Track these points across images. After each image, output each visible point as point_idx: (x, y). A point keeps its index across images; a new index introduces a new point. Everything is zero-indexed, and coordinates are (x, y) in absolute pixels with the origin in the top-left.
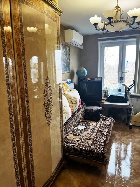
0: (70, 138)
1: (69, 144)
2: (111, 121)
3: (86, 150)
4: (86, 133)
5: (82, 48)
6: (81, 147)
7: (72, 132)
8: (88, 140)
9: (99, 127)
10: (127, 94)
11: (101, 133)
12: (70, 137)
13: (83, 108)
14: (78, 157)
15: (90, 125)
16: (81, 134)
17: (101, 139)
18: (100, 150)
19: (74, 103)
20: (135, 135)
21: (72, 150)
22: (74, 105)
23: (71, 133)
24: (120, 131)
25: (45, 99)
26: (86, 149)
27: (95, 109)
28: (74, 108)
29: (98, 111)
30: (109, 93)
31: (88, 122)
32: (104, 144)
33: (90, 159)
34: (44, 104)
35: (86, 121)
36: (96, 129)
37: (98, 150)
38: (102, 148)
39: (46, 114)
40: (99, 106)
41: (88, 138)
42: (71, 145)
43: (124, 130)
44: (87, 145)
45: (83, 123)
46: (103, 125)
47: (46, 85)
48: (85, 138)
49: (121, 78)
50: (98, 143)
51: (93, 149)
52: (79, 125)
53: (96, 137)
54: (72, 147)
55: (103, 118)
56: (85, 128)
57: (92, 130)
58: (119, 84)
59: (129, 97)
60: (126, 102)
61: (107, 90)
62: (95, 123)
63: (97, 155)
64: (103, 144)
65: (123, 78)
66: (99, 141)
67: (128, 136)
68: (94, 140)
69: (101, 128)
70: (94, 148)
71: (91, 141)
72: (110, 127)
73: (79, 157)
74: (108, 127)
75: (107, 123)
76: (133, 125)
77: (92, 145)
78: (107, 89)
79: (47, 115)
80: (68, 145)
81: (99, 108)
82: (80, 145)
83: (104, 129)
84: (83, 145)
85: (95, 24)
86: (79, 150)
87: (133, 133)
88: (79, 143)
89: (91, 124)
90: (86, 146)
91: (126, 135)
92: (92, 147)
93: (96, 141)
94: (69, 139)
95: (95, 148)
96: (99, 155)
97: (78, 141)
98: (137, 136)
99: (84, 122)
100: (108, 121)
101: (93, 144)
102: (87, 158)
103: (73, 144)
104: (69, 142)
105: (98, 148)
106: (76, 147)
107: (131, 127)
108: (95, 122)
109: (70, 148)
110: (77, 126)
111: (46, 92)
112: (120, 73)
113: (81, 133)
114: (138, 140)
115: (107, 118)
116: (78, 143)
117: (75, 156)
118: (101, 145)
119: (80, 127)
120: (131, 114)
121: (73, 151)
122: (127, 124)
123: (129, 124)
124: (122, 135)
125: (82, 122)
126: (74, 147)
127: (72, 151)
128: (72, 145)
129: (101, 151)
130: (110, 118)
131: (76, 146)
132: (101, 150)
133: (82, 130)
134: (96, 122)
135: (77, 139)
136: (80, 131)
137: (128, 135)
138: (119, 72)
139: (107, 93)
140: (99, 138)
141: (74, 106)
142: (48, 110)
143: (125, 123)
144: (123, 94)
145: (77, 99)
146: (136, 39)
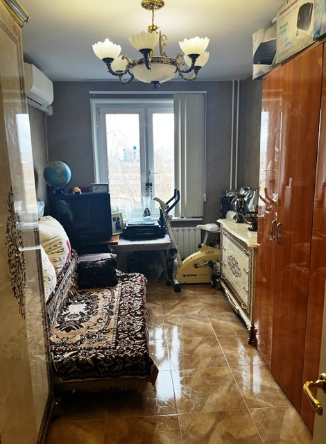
0: (58, 340)
1: (62, 355)
2: (141, 281)
3: (107, 359)
4: (93, 319)
5: (50, 112)
6: (94, 355)
7: (58, 325)
8: (104, 333)
9: (121, 300)
10: (165, 220)
11: (129, 313)
12: (57, 337)
13: (74, 262)
14: (89, 379)
15: (98, 299)
16: (82, 324)
17: (132, 325)
18: (138, 350)
19: (56, 250)
20: (188, 304)
21: (71, 367)
22: (56, 256)
23: (57, 327)
24: (159, 300)
25: (10, 246)
26: (106, 356)
27: (102, 260)
28: (58, 263)
29: (111, 263)
30: (124, 220)
31: (89, 294)
32: (144, 335)
33: (120, 376)
34: (10, 261)
35: (85, 292)
36: (115, 304)
37: (133, 351)
38: (141, 345)
39: (14, 289)
40: (108, 251)
41: (103, 329)
42: (66, 355)
43: (166, 297)
44: (105, 345)
45: (80, 298)
46: (127, 293)
47: (9, 211)
48: (97, 331)
49: (148, 186)
50: (129, 336)
51: (122, 353)
52: (70, 304)
53: (119, 322)
54: (71, 360)
55: (122, 278)
56: (88, 308)
57: (106, 311)
58: (144, 198)
59: (169, 225)
60: (163, 237)
61: (121, 214)
62: (107, 293)
63: (135, 362)
64: (140, 336)
65: (151, 185)
66: (130, 331)
67: (177, 308)
68: (118, 332)
69: (125, 300)
70: (125, 348)
71: (112, 336)
72: (142, 295)
73: (92, 379)
74: (139, 295)
75: (135, 288)
76: (181, 284)
77: (117, 344)
78: (119, 212)
79: (17, 289)
80: (59, 358)
81: (108, 256)
82: (90, 349)
83: (132, 302)
84: (96, 349)
85: (108, 58)
86: (91, 362)
87: (184, 299)
88: (85, 345)
89: (100, 296)
90: (104, 349)
91: (173, 307)
92: (118, 347)
93: (123, 331)
94: (55, 341)
95: (128, 349)
96: (140, 360)
97: (81, 343)
98: (194, 305)
99: (81, 293)
100: (134, 282)
101: (119, 339)
102: (110, 377)
103: (72, 352)
104: (59, 351)
105: (134, 347)
106: (81, 357)
107: (178, 289)
108: (106, 290)
109: (67, 363)
110: (67, 306)
111: (10, 228)
112: (145, 173)
113: (81, 321)
114: (197, 312)
115: (132, 277)
116: (82, 346)
117: (81, 380)
118: (138, 339)
119: (76, 309)
120: (175, 261)
121: (75, 367)
122: (170, 283)
123: (173, 282)
124: (166, 308)
125: (75, 294)
126: (77, 359)
127: (72, 370)
128: (71, 356)
129: (142, 352)
130: (137, 274)
131: (80, 354)
132: (140, 349)
133: (82, 314)
134: (109, 289)
135: (78, 338)
136: (78, 319)
137: (175, 305)
138: (142, 172)
139: (120, 220)
140: (128, 323)
141: (57, 259)
142: (19, 276)
143: (165, 282)
144: (154, 220)
145: (63, 241)
146: (172, 102)
